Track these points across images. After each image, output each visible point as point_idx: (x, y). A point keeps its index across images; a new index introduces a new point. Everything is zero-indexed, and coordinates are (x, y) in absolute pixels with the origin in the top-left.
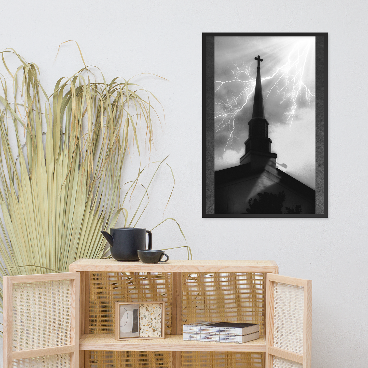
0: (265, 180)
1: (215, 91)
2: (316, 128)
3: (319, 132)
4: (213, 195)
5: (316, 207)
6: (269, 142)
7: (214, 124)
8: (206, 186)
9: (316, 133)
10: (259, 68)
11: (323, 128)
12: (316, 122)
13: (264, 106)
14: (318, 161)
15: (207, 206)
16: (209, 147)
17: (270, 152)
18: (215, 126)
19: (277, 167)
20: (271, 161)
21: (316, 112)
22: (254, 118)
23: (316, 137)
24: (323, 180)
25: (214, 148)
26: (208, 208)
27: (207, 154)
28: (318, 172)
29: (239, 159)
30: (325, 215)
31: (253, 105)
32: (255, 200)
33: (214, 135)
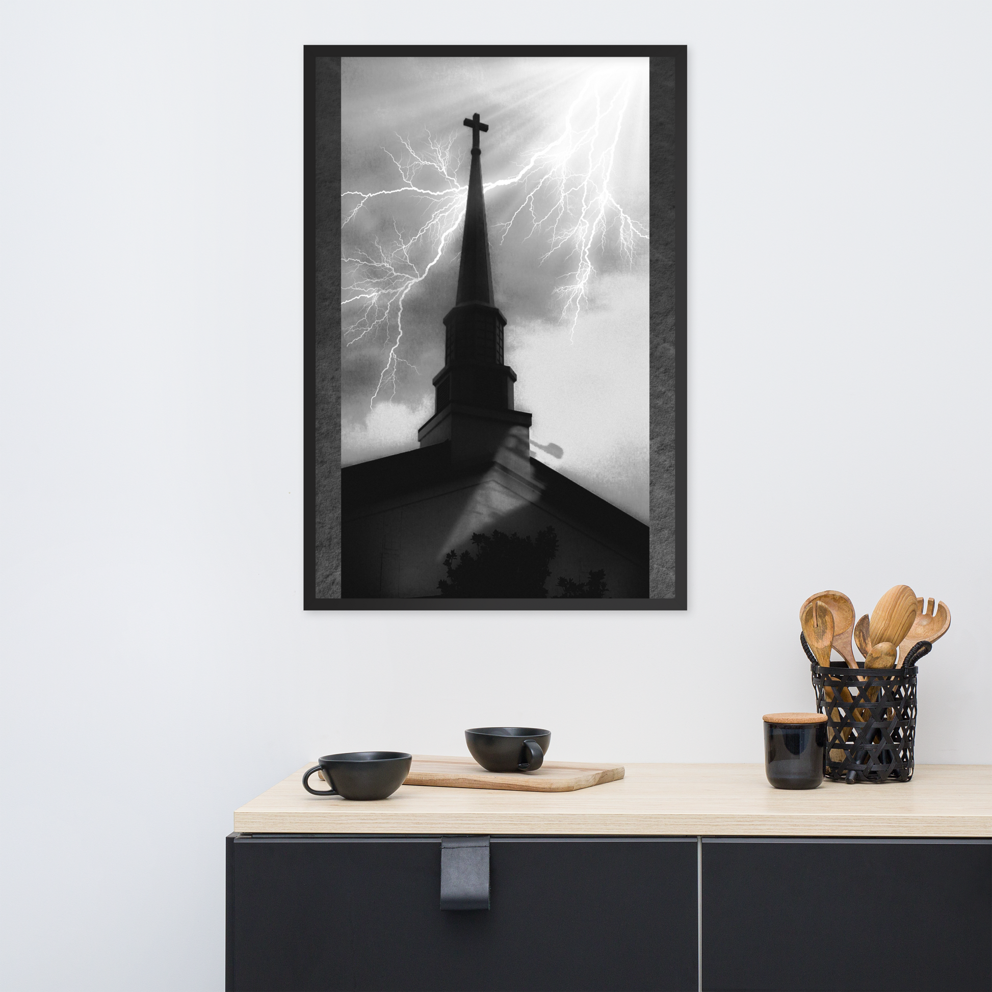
0: (497, 493)
1: (342, 222)
2: (650, 334)
3: (660, 348)
4: (335, 540)
5: (651, 577)
6: (509, 379)
7: (339, 323)
8: (317, 513)
9: (651, 349)
10: (476, 153)
11: (672, 336)
12: (651, 318)
13: (492, 267)
14: (658, 435)
15: (319, 575)
16: (323, 392)
17: (509, 408)
18: (343, 329)
19: (531, 455)
20: (514, 436)
21: (652, 285)
22: (460, 305)
23: (651, 362)
24: (674, 495)
25: (339, 398)
26: (321, 579)
27: (319, 414)
28: (656, 469)
29: (416, 431)
30: (679, 602)
31: (459, 264)
32: (465, 555)
33: (340, 358)
